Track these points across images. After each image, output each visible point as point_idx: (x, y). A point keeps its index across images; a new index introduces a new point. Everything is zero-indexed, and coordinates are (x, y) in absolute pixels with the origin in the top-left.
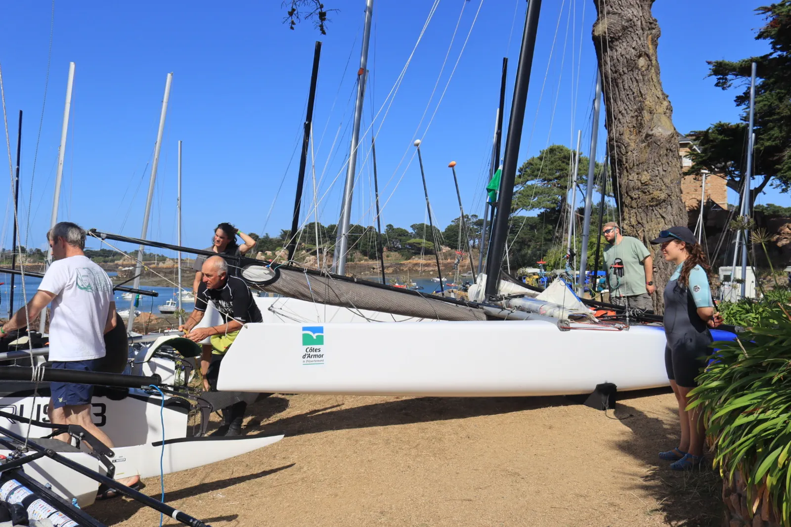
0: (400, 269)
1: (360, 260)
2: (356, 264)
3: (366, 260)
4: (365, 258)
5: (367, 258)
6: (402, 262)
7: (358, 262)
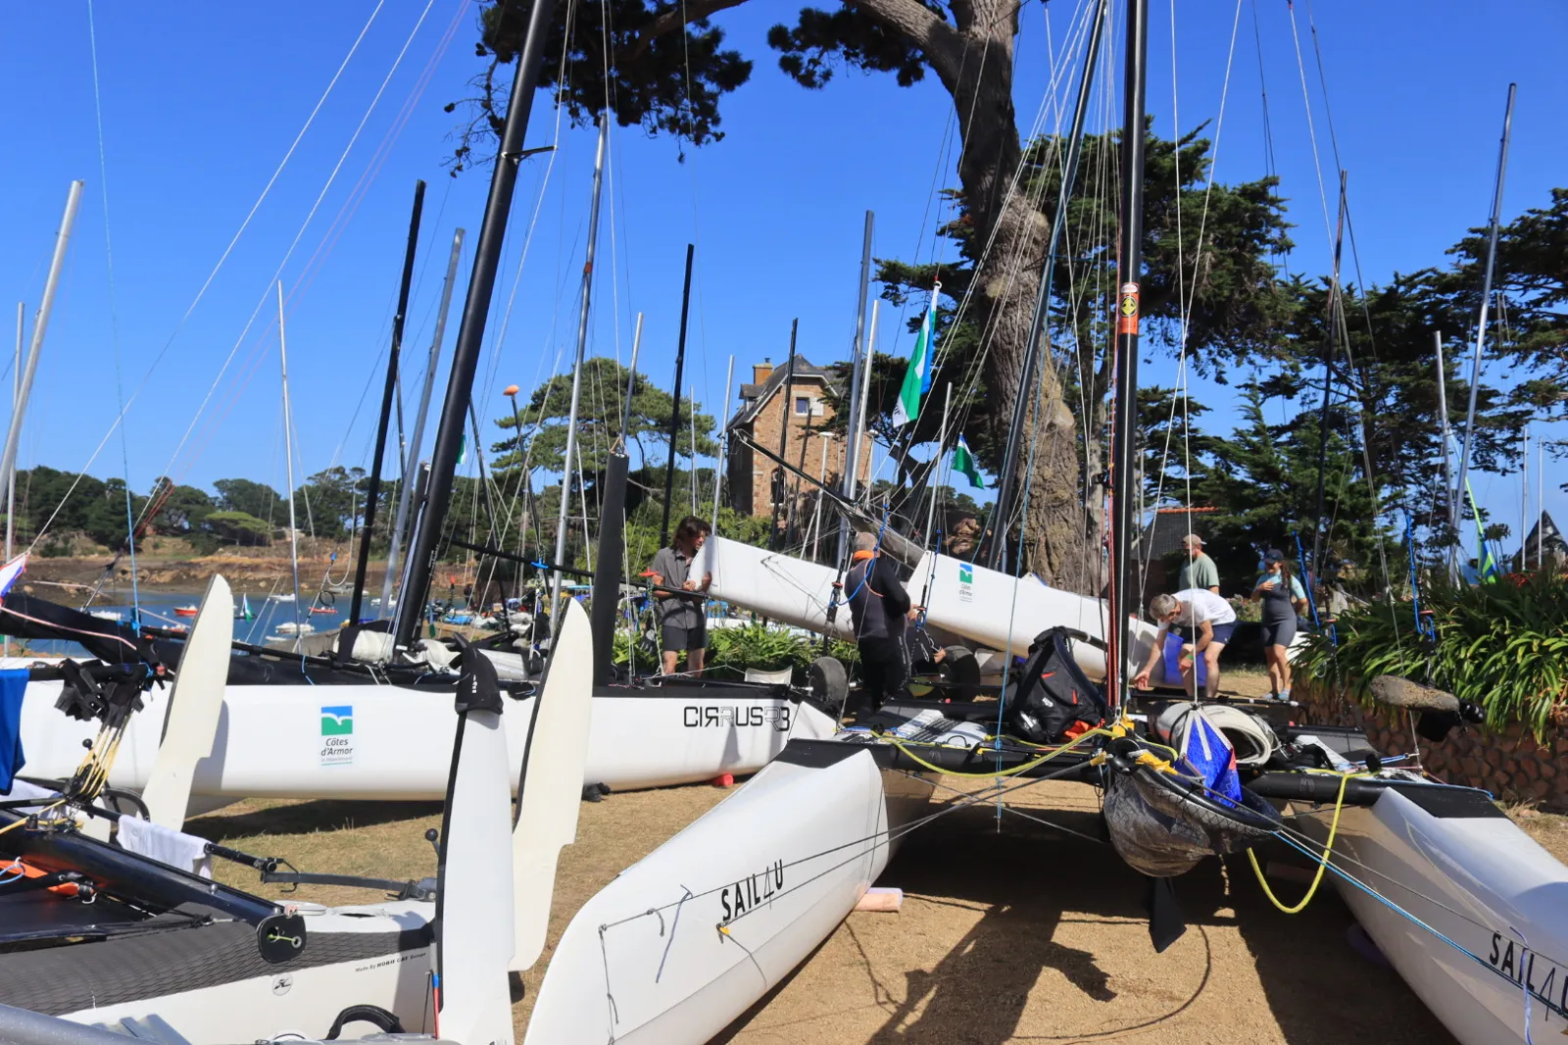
0: (188, 575)
1: (88, 552)
2: (80, 561)
3: (102, 553)
4: (102, 548)
5: (106, 548)
6: (194, 560)
7: (82, 557)
